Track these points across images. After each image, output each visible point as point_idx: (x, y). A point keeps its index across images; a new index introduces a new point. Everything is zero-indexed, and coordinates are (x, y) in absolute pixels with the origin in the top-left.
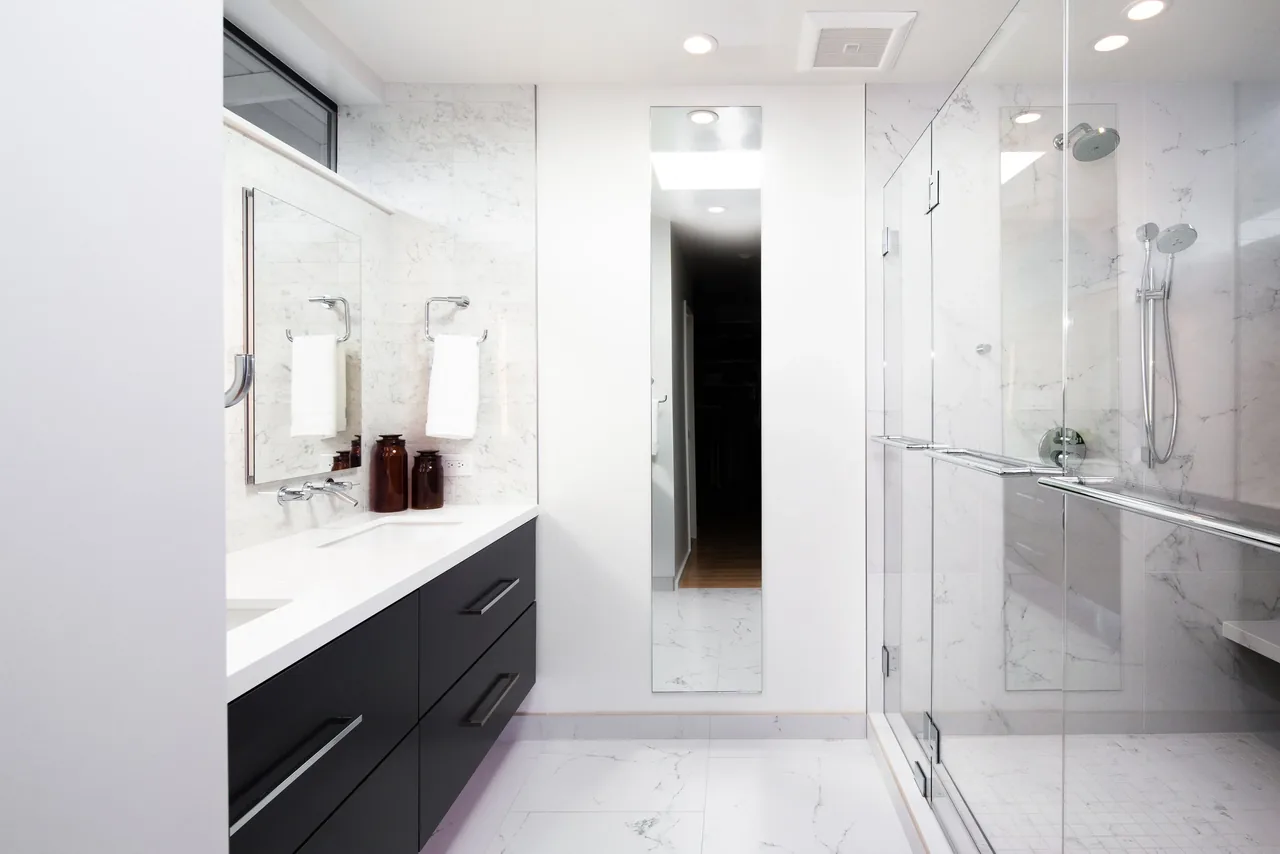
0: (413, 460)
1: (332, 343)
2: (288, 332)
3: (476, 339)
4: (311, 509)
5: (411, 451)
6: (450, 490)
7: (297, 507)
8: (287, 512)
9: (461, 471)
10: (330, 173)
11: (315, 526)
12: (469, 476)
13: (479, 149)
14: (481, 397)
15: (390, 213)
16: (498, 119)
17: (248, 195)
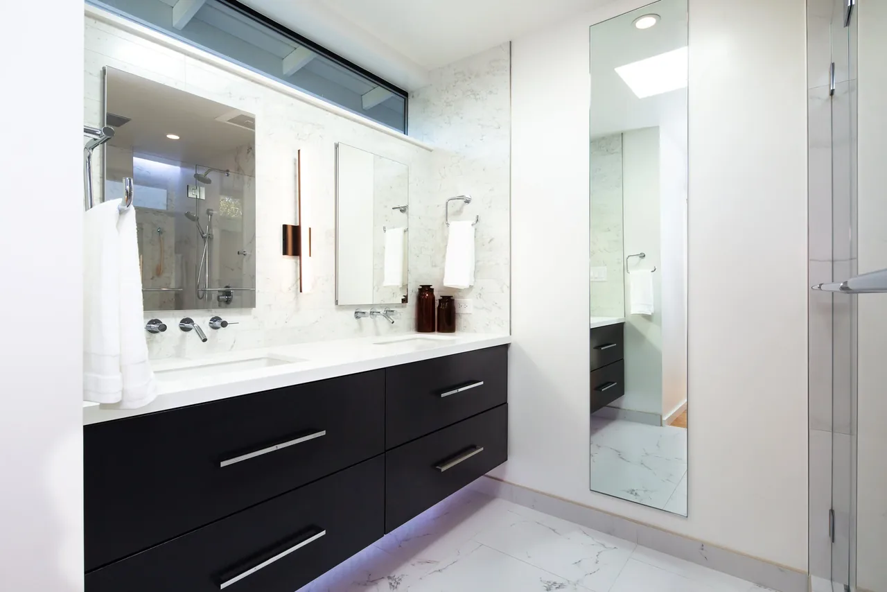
0: (438, 302)
1: (402, 232)
2: (384, 228)
3: (471, 222)
4: (375, 323)
5: (437, 296)
6: (461, 322)
7: (367, 321)
8: (360, 324)
9: (467, 309)
10: (405, 136)
11: (378, 334)
12: (470, 314)
13: (478, 97)
14: (477, 262)
15: (431, 151)
16: (488, 73)
17: (337, 146)
